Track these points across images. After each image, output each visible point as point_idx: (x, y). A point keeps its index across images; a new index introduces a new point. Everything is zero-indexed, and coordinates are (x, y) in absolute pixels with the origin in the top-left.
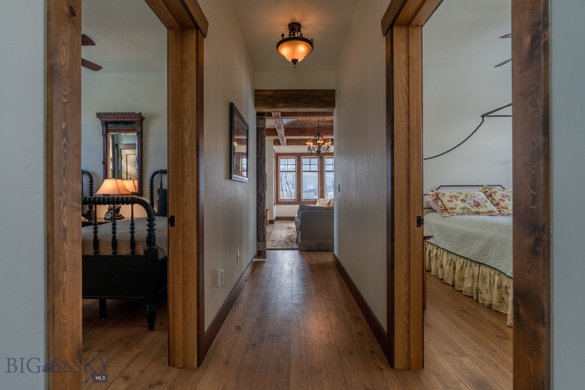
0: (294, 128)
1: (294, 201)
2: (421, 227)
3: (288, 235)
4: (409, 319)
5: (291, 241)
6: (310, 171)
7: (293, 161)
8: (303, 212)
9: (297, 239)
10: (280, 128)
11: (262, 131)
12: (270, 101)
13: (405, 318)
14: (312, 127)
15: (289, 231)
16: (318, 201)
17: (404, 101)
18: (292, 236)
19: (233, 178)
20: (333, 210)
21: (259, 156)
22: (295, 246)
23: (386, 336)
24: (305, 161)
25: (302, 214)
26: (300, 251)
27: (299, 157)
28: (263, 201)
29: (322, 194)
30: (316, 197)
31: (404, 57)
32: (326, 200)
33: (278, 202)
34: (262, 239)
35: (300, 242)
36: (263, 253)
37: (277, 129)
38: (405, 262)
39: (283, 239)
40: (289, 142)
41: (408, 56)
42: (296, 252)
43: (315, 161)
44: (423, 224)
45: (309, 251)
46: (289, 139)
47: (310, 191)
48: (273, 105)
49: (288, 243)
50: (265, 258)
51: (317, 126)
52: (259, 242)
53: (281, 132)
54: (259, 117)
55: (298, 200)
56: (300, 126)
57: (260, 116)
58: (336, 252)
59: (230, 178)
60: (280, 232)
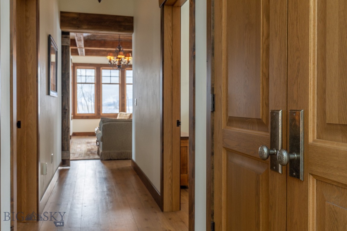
0: (95, 40)
1: (94, 115)
2: (179, 126)
3: (88, 149)
4: (172, 181)
5: (92, 153)
6: (110, 84)
7: (91, 73)
8: (104, 124)
9: (98, 151)
10: (80, 40)
11: (66, 48)
12: (74, 23)
13: (170, 181)
14: (113, 39)
15: (89, 145)
16: (119, 115)
17: (170, 51)
18: (92, 149)
19: (51, 95)
20: (131, 121)
21: (64, 72)
22: (97, 157)
23: (160, 195)
24: (105, 73)
25: (104, 126)
26: (102, 160)
27: (98, 68)
28: (67, 114)
29: (123, 108)
30: (117, 111)
31: (170, 24)
32: (126, 114)
33: (76, 117)
34: (66, 149)
35: (101, 153)
36: (67, 162)
37: (77, 41)
38: (170, 147)
39: (83, 152)
40: (88, 53)
41: (173, 24)
42: (99, 161)
43: (116, 73)
44: (180, 125)
45: (110, 160)
46: (88, 50)
47: (110, 105)
48: (78, 27)
49: (89, 155)
50: (69, 165)
51: (117, 39)
52: (63, 152)
53: (80, 44)
54: (64, 36)
55: (98, 114)
56: (100, 38)
57: (65, 34)
58: (134, 158)
59: (49, 94)
60: (79, 146)
